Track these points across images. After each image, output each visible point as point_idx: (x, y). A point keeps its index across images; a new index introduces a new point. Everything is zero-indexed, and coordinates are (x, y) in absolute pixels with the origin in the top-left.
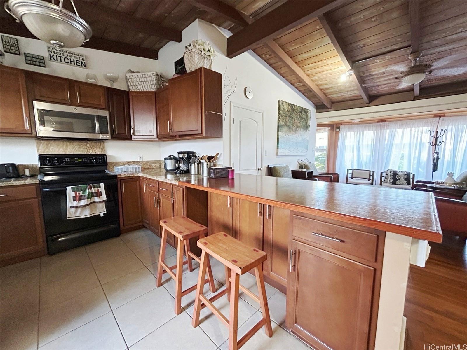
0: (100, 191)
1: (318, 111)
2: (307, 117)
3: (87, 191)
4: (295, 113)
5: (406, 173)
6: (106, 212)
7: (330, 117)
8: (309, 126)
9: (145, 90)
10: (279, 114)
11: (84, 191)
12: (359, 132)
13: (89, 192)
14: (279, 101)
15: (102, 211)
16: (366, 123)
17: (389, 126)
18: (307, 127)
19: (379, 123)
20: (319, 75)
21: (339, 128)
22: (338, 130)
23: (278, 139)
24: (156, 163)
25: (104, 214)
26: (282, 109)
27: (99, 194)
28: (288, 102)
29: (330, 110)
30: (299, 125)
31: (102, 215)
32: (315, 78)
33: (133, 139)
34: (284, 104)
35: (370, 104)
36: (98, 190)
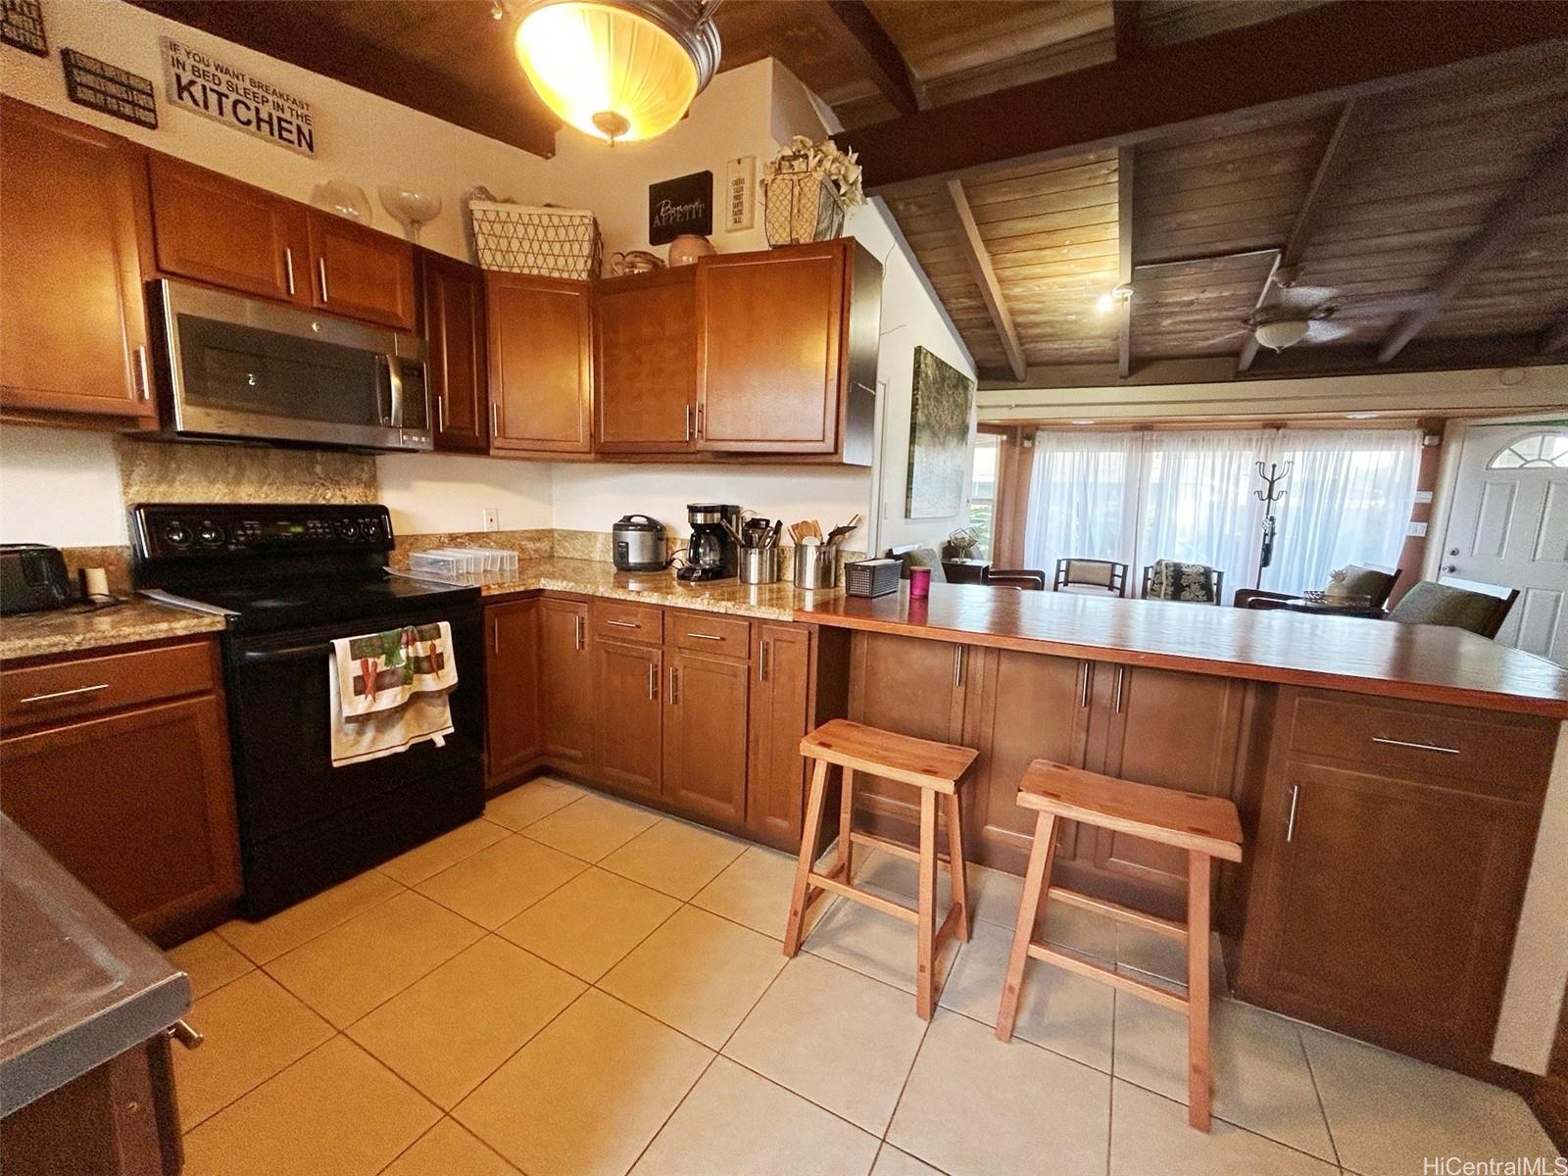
0: (438, 651)
1: (985, 383)
2: (965, 401)
3: (403, 653)
4: (946, 387)
5: (1202, 570)
6: (452, 730)
7: (1016, 406)
8: (967, 428)
9: (545, 272)
10: (915, 388)
11: (391, 655)
12: (1088, 452)
13: (408, 658)
14: (918, 351)
15: (439, 726)
16: (1106, 430)
17: (1161, 441)
18: (963, 431)
19: (1138, 434)
20: (1031, 284)
21: (1031, 437)
22: (1027, 444)
23: (911, 467)
24: (539, 540)
25: (445, 737)
26: (924, 375)
27: (435, 663)
28: (936, 354)
29: (1019, 385)
30: (951, 425)
31: (440, 742)
32: (1017, 291)
33: (491, 453)
34: (929, 360)
35: (1131, 380)
36: (433, 647)
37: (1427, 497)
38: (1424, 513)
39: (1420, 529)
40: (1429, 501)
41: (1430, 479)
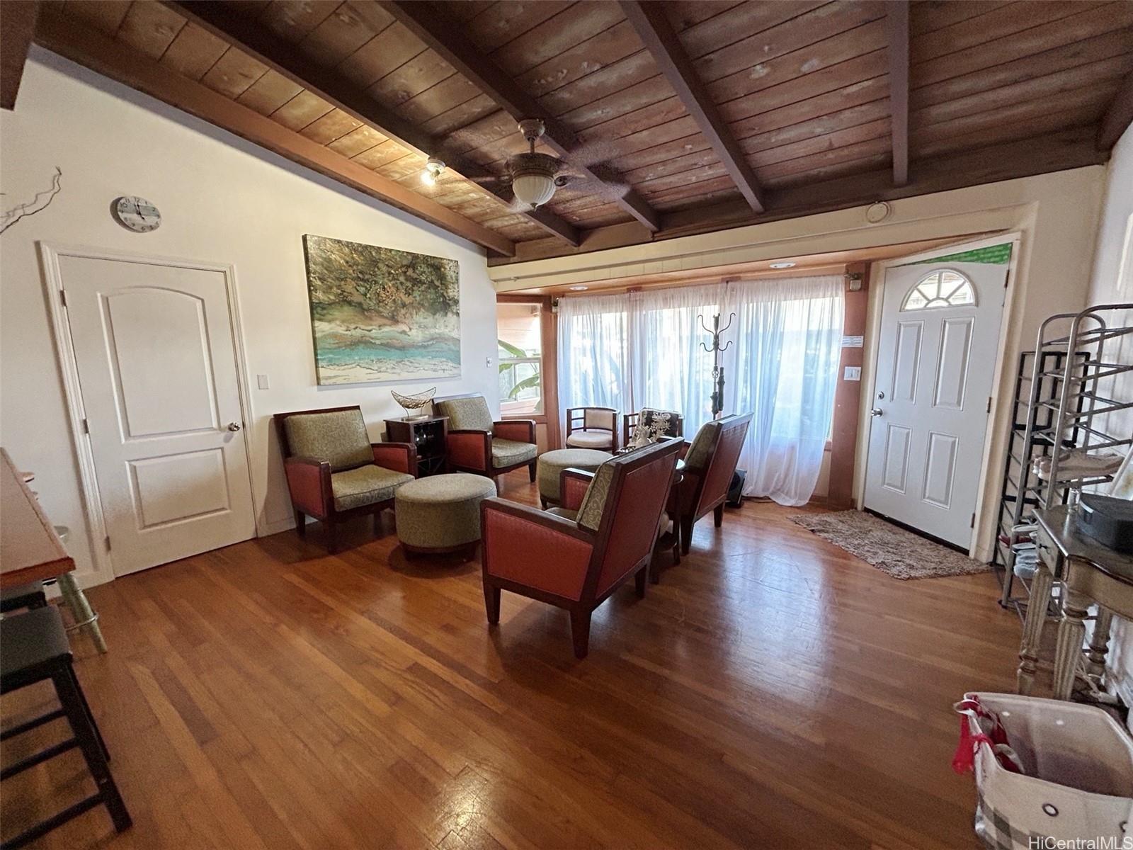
1: (494, 261)
2: (442, 278)
4: (384, 269)
5: (670, 417)
7: (518, 278)
8: (456, 302)
14: (305, 239)
16: (601, 294)
17: (643, 301)
18: (445, 304)
19: (627, 295)
21: (556, 304)
22: (554, 309)
23: (314, 339)
26: (319, 260)
28: (344, 239)
30: (407, 300)
34: (330, 246)
35: (582, 248)
37: (858, 341)
38: (856, 357)
39: (852, 373)
40: (860, 345)
41: (859, 322)
